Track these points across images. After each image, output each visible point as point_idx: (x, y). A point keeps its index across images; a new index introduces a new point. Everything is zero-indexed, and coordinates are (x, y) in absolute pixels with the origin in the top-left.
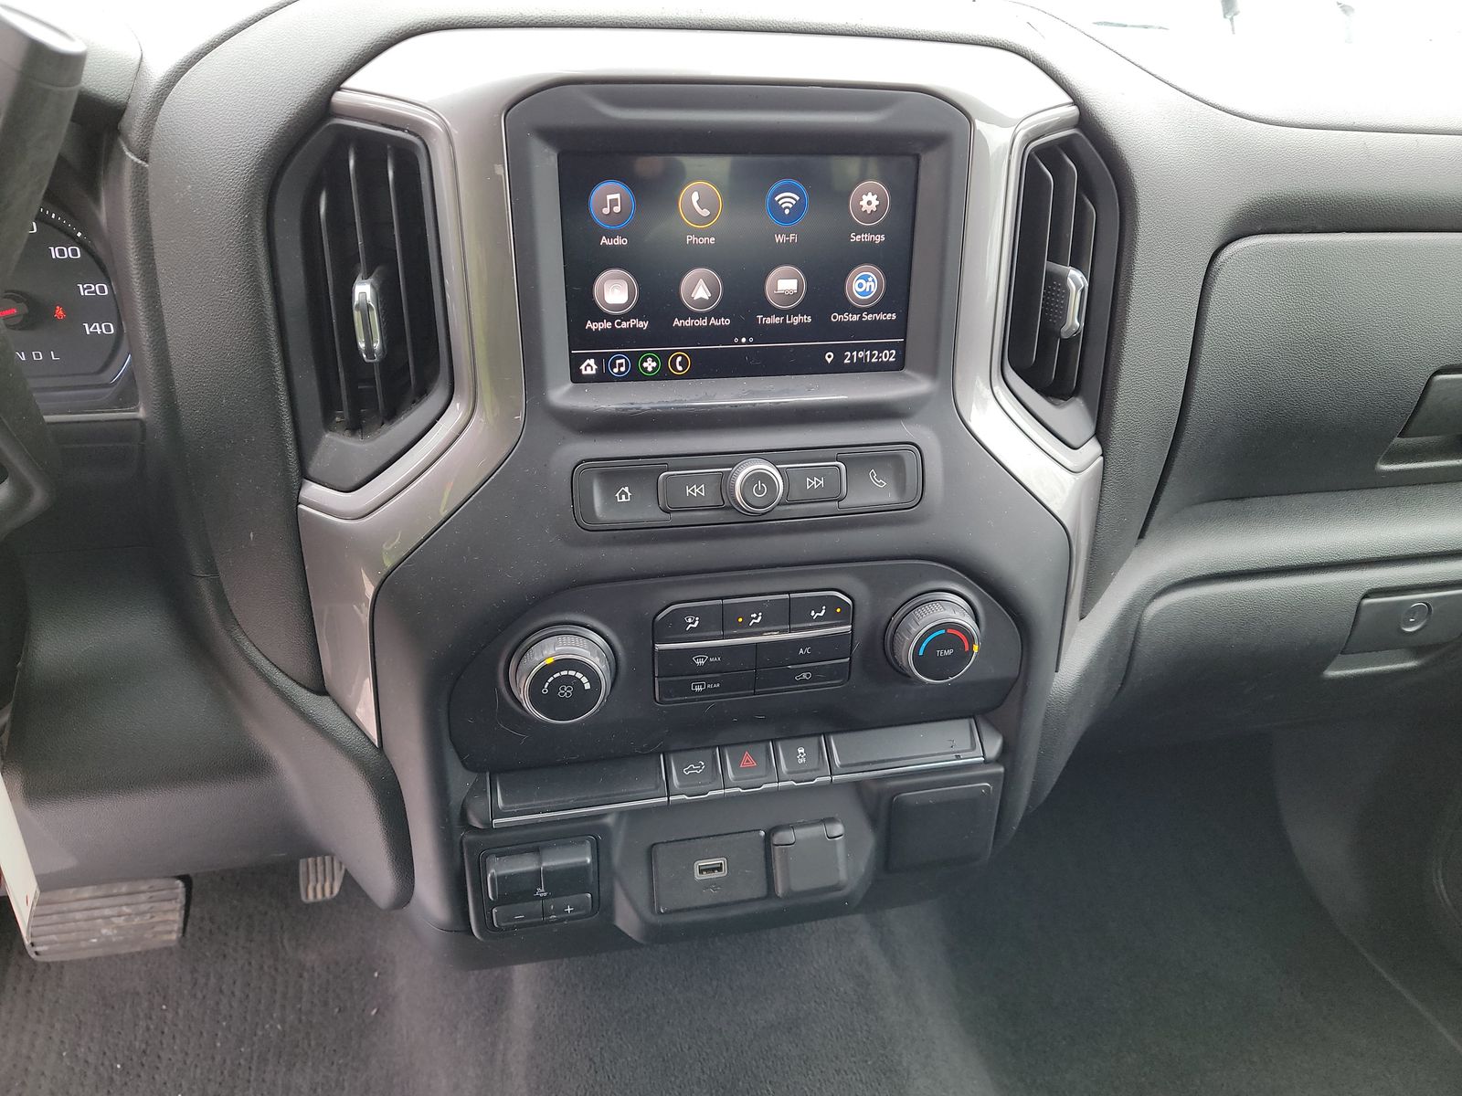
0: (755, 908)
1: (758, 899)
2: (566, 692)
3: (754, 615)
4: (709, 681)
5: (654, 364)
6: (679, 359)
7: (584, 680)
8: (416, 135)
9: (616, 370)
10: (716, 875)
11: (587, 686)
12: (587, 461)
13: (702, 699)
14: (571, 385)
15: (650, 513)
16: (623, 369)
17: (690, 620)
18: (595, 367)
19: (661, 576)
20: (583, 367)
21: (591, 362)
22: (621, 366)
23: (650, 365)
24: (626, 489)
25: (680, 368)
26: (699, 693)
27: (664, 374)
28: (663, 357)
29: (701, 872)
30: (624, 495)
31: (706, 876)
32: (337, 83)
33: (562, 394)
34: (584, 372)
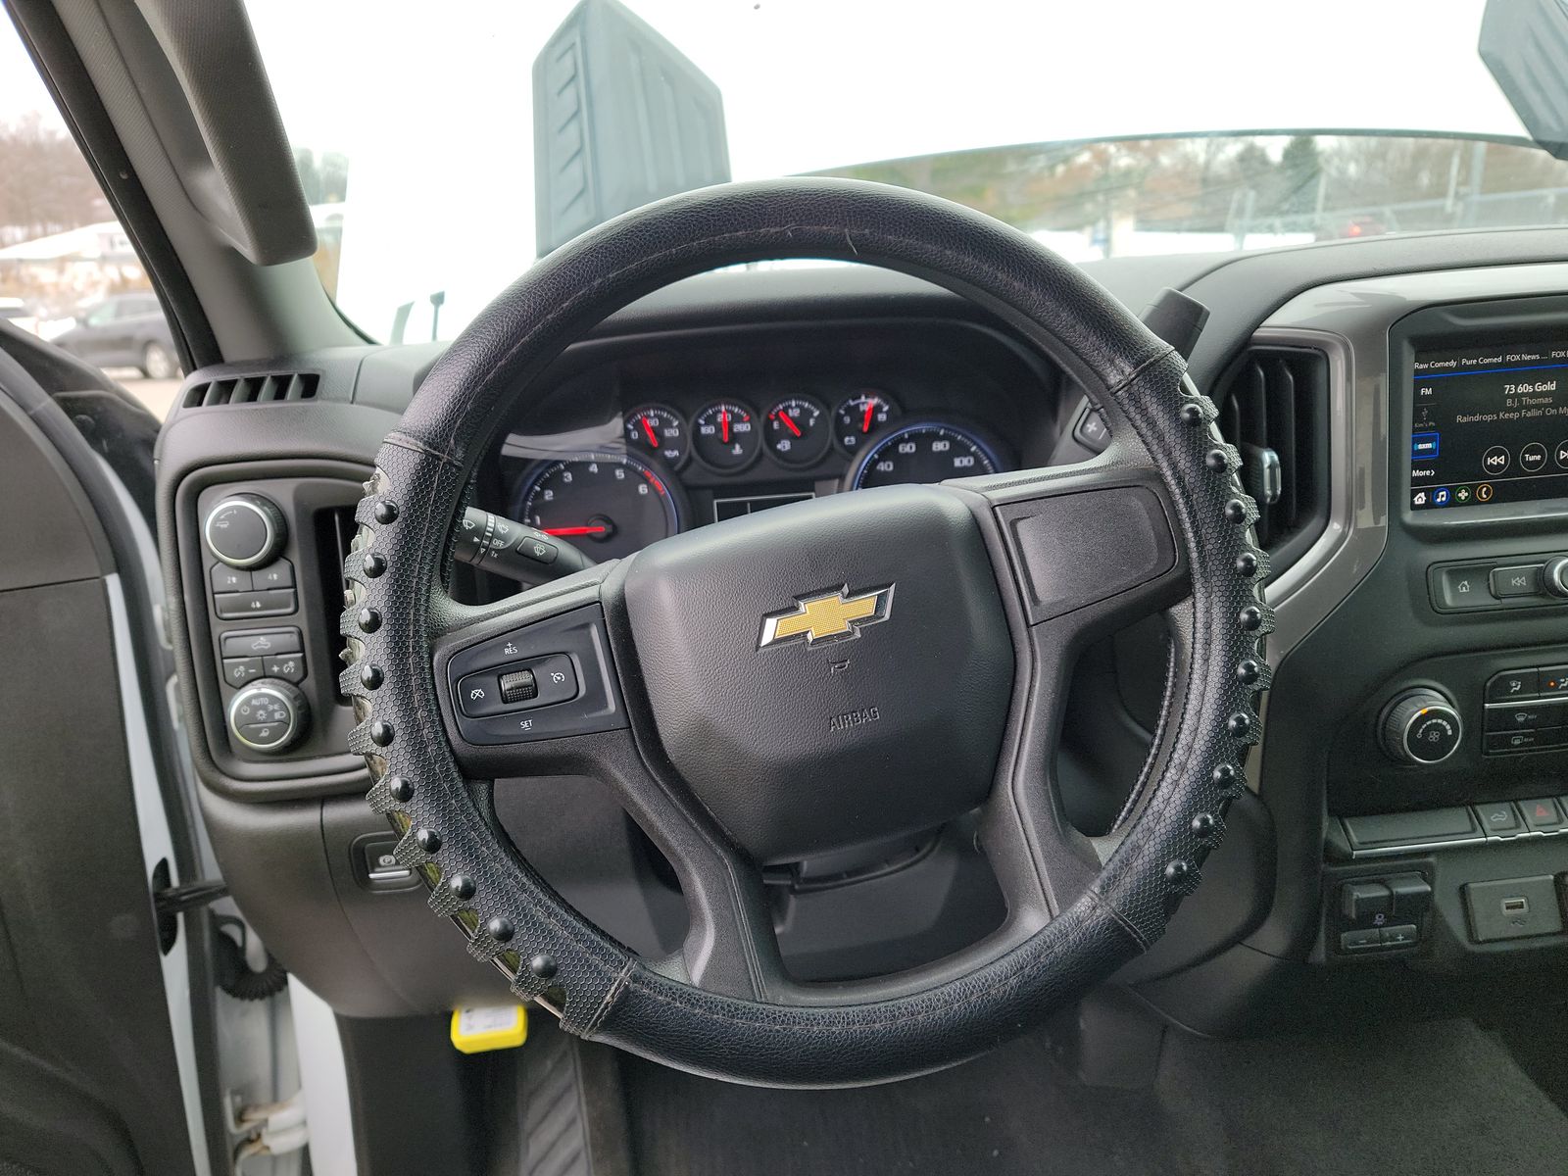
0: (1553, 941)
1: (1554, 934)
2: (1434, 736)
3: (1562, 680)
4: (1525, 735)
5: (1467, 494)
6: (1485, 489)
7: (1448, 727)
8: (1320, 350)
9: (1439, 500)
10: (1517, 911)
11: (1450, 733)
12: (1434, 563)
13: (1520, 752)
14: (1411, 512)
15: (1484, 600)
16: (1444, 499)
17: (1514, 684)
18: (1424, 498)
19: (1492, 649)
20: (1416, 499)
21: (1422, 495)
22: (1442, 497)
23: (1463, 495)
24: (1466, 583)
25: (1485, 496)
26: (1517, 746)
27: (1473, 501)
28: (1472, 489)
29: (1507, 908)
30: (1465, 587)
31: (1511, 912)
32: (1257, 325)
33: (1409, 517)
34: (1416, 503)
